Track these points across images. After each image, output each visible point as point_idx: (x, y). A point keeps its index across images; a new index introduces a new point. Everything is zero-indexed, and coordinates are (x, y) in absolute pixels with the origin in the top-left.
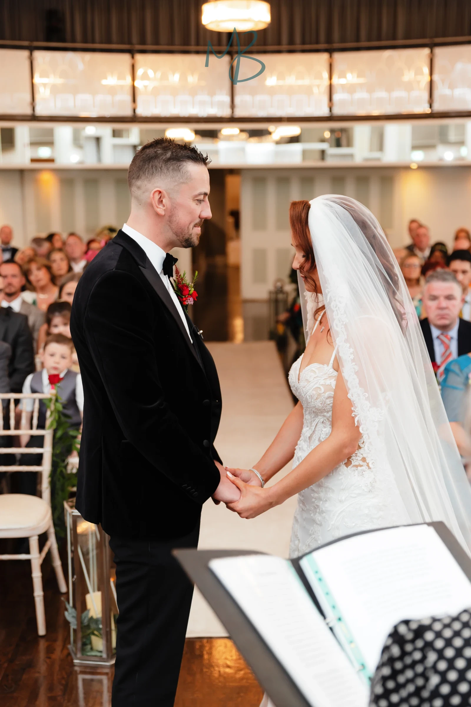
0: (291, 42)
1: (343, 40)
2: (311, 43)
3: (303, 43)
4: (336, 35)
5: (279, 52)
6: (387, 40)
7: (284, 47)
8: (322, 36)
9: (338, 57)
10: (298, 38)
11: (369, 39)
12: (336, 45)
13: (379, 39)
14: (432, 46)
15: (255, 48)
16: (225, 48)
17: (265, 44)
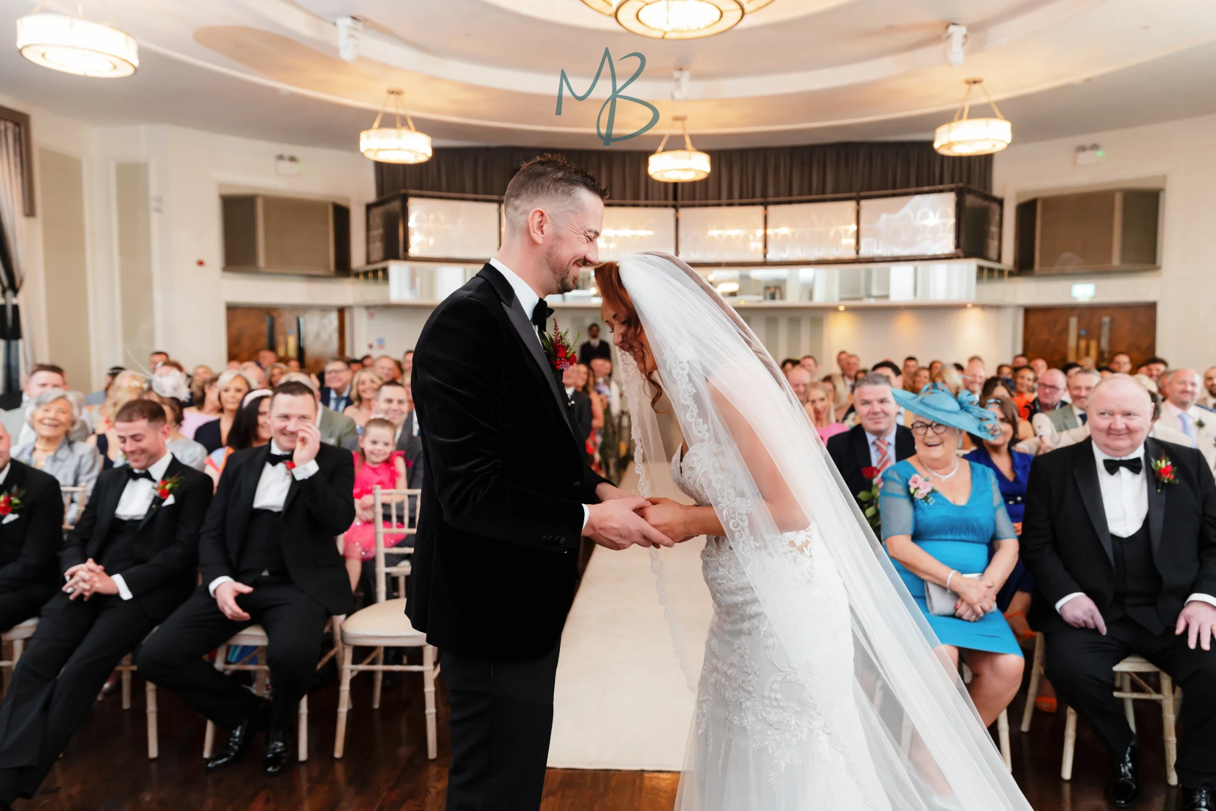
0: (730, 196)
1: (777, 194)
2: (747, 198)
3: (741, 197)
4: (771, 191)
5: (719, 205)
6: (817, 194)
7: (724, 201)
8: (758, 192)
9: (772, 209)
10: (736, 193)
11: (801, 194)
12: (770, 199)
13: (810, 193)
14: (858, 199)
15: (697, 202)
16: (671, 202)
17: (707, 199)
